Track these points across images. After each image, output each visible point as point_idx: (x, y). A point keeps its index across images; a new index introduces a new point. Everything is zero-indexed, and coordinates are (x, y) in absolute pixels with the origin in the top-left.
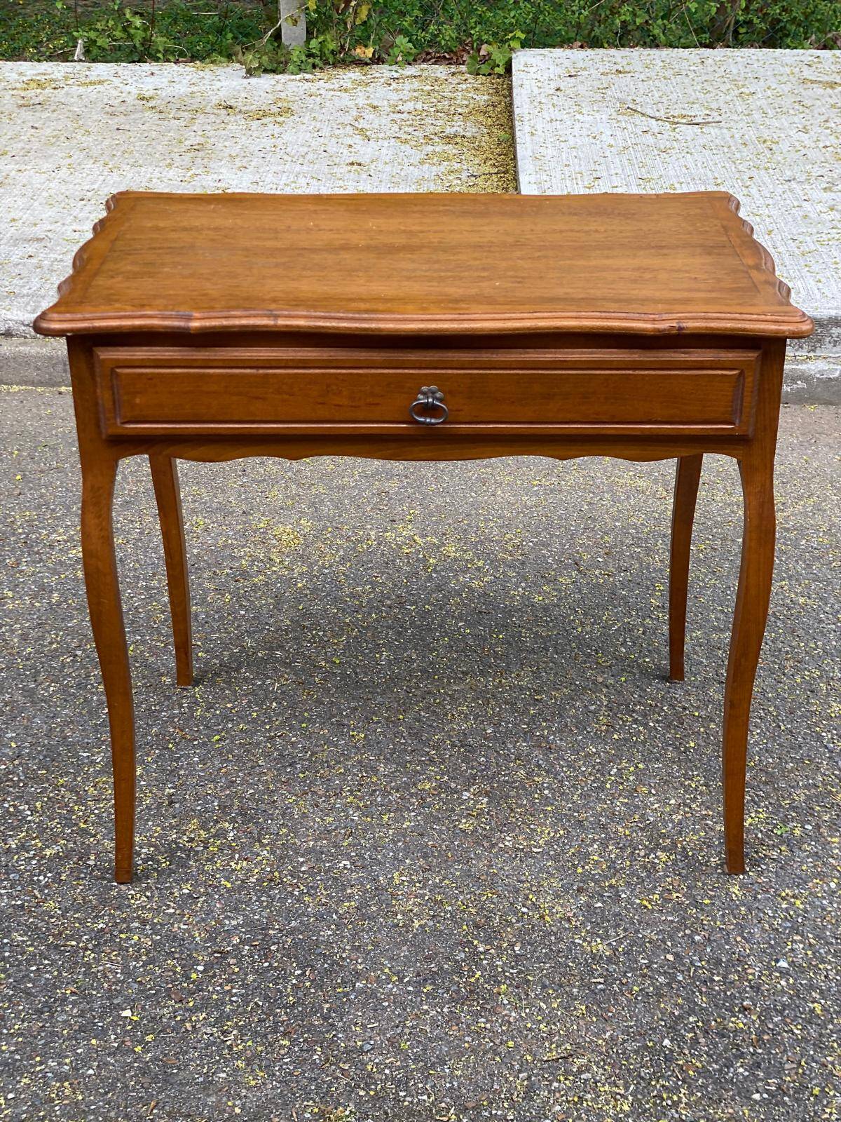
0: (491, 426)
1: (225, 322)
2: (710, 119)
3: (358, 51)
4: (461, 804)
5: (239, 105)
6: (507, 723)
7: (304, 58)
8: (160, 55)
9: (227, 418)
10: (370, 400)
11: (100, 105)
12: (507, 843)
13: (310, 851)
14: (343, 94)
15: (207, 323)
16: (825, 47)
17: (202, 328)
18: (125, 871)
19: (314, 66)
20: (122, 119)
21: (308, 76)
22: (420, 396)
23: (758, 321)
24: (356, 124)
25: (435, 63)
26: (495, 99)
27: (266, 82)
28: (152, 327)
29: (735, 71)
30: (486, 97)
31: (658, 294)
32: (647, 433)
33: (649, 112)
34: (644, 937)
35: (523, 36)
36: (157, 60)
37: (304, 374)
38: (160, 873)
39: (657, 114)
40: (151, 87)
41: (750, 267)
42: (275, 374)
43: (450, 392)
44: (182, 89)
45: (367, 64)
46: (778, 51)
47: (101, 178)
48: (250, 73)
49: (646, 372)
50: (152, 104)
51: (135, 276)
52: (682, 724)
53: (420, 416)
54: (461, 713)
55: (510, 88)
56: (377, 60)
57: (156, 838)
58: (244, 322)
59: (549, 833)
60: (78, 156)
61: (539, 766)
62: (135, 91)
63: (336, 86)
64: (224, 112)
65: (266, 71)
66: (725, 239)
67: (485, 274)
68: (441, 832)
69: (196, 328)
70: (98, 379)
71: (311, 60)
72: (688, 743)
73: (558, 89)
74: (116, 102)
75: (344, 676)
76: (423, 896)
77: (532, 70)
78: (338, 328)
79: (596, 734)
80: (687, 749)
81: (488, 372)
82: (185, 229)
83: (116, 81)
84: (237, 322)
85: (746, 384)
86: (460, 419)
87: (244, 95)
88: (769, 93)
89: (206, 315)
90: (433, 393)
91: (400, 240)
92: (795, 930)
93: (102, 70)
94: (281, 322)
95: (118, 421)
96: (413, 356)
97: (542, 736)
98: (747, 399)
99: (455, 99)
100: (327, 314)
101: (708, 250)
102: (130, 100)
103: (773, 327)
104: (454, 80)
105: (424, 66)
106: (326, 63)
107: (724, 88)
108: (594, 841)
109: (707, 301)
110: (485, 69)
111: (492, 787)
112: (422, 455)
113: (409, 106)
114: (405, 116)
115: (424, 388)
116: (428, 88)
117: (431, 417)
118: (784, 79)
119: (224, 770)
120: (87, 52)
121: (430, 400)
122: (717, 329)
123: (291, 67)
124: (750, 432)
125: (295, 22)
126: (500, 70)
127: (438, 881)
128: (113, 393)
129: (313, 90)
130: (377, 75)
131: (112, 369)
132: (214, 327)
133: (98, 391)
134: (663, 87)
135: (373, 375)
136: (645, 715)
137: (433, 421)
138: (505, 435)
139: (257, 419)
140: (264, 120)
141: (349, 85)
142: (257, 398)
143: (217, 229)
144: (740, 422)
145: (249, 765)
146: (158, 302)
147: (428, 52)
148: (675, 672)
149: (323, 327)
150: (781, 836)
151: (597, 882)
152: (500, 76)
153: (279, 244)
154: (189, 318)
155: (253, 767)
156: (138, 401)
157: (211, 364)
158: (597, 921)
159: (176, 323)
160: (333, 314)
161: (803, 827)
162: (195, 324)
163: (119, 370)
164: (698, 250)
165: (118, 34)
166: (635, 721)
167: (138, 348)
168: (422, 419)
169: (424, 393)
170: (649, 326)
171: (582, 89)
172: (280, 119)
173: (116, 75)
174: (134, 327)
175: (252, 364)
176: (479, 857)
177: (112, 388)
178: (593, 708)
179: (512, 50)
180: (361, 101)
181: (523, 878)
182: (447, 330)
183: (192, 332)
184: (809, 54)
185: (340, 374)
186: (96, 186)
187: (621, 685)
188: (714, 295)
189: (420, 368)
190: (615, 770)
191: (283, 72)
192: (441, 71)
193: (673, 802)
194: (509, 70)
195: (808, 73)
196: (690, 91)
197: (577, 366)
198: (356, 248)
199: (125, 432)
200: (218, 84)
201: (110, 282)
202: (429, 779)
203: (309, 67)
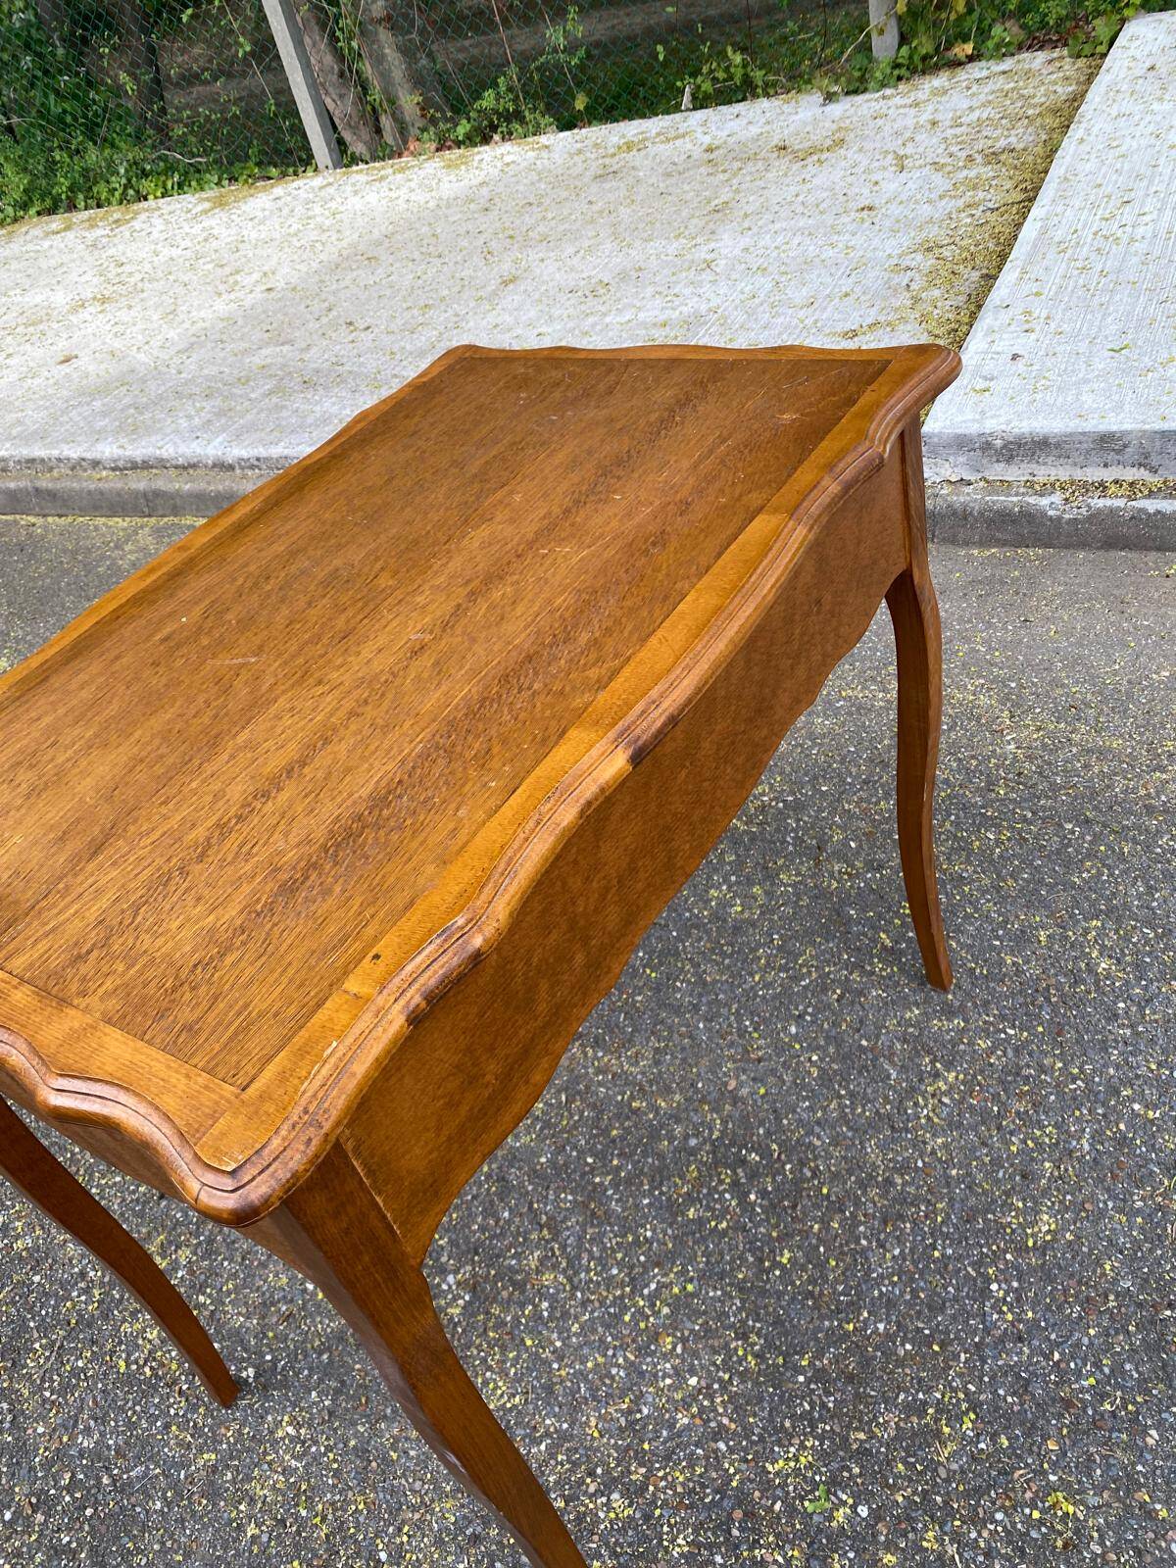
3: (957, 49)
5: (796, 143)
7: (889, 71)
11: (666, 164)
14: (911, 111)
19: (900, 78)
20: (674, 180)
21: (887, 92)
24: (901, 150)
25: (1038, 50)
40: (726, 133)
44: (754, 131)
45: (959, 65)
48: (830, 97)
52: (794, 1207)
56: (973, 57)
59: (502, 1395)
60: (604, 234)
62: (707, 142)
63: (911, 101)
64: (775, 155)
65: (848, 93)
71: (896, 72)
72: (782, 1251)
73: (1151, 68)
74: (682, 159)
77: (1135, 45)
79: (669, 1199)
80: (776, 1265)
83: (699, 131)
87: (808, 129)
99: (1033, 96)
102: (696, 153)
104: (1047, 70)
105: (1025, 55)
106: (914, 72)
108: (547, 1434)
110: (1088, 49)
113: (975, 115)
114: (962, 130)
116: (1011, 86)
120: (694, 97)
123: (872, 84)
125: (882, 32)
126: (1101, 48)
127: (323, 1449)
129: (883, 110)
130: (964, 77)
136: (753, 1176)
140: (808, 160)
141: (925, 96)
147: (1037, 36)
150: (811, 1516)
161: (854, 1507)
165: (721, 75)
166: (734, 1185)
172: (824, 156)
178: (693, 1142)
179: (1125, 19)
180: (925, 118)
187: (757, 1101)
190: (653, 1286)
191: (865, 91)
192: (1042, 58)
193: (693, 1381)
194: (1109, 46)
200: (792, 119)
203: (893, 81)
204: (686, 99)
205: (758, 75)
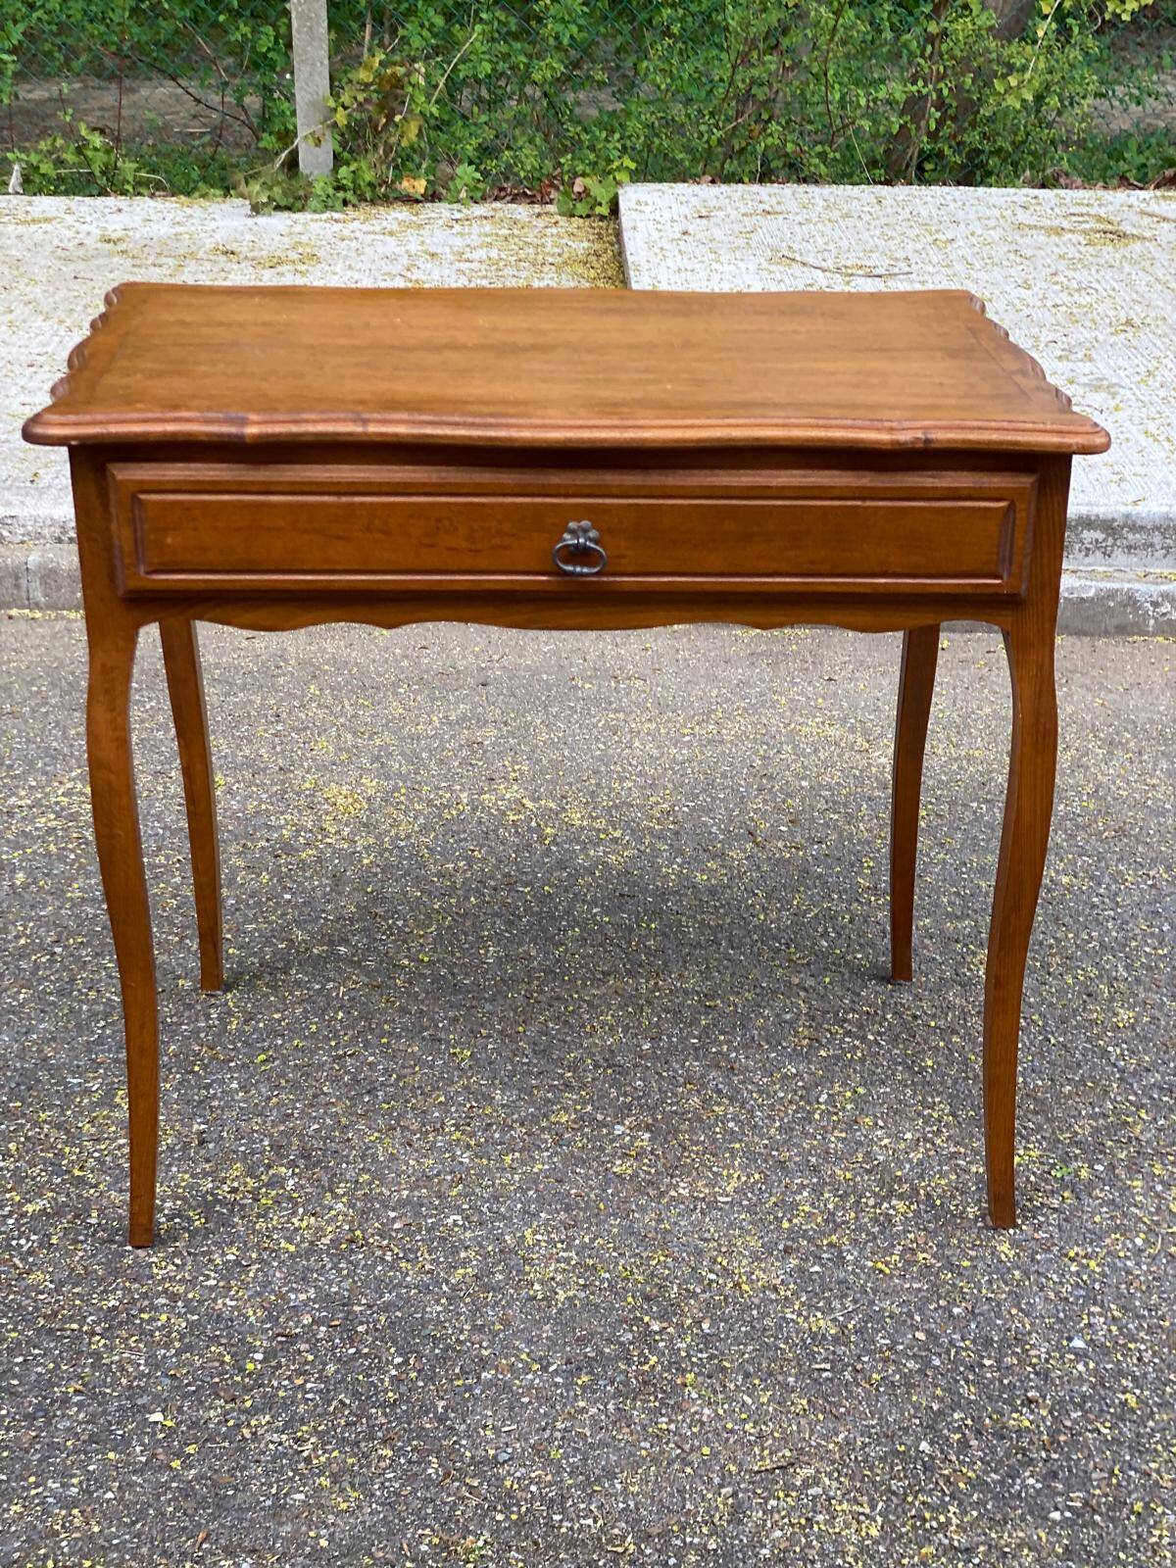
0: (665, 579)
1: (294, 429)
2: (896, 270)
3: (405, 184)
4: (612, 1141)
5: (244, 249)
6: (670, 1037)
7: (331, 191)
8: (129, 187)
9: (297, 566)
10: (497, 541)
11: (49, 249)
12: (681, 1191)
13: (403, 1203)
14: (388, 238)
15: (270, 429)
16: (1043, 186)
17: (260, 436)
18: (143, 1231)
19: (345, 203)
20: (81, 265)
21: (336, 215)
22: (566, 536)
23: (1035, 431)
24: (409, 274)
25: (513, 201)
26: (597, 246)
27: (280, 221)
28: (189, 434)
29: (924, 213)
30: (586, 244)
31: (892, 400)
32: (882, 590)
33: (811, 261)
34: (882, 1310)
35: (633, 166)
36: (124, 193)
37: (404, 503)
38: (193, 1234)
39: (824, 264)
40: (118, 227)
41: (1013, 372)
42: (362, 504)
43: (609, 531)
44: (163, 230)
45: (417, 201)
46: (981, 190)
47: (56, 339)
48: (256, 209)
49: (881, 503)
50: (122, 247)
51: (161, 374)
52: (914, 1037)
53: (567, 563)
54: (604, 1024)
55: (618, 234)
56: (433, 196)
57: (184, 1188)
58: (321, 428)
59: (739, 1178)
60: (20, 311)
61: (719, 1092)
62: (97, 232)
63: (378, 229)
64: (223, 258)
65: (278, 208)
66: (973, 341)
67: (651, 376)
68: (587, 1178)
69: (253, 436)
70: (113, 510)
71: (341, 195)
72: (923, 1060)
73: (685, 233)
74: (71, 245)
75: (437, 978)
76: (567, 1260)
77: (648, 209)
78: (453, 437)
79: (794, 1050)
80: (923, 1069)
81: (661, 501)
82: (221, 324)
83: (70, 220)
84: (311, 428)
85: (1018, 522)
86: (622, 569)
87: (248, 237)
88: (973, 240)
89: (267, 417)
90: (585, 531)
91: (525, 339)
92: (1092, 1298)
93: (46, 204)
94: (372, 429)
95: (142, 569)
96: (556, 479)
97: (719, 1053)
98: (1019, 542)
99: (543, 245)
100: (436, 419)
101: (952, 354)
102: (90, 242)
103: (1055, 439)
104: (540, 223)
105: (497, 205)
106: (362, 199)
107: (911, 233)
108: (803, 1187)
109: (962, 408)
110: (581, 208)
111: (655, 1120)
112: (568, 622)
113: (482, 253)
114: (475, 266)
115: (572, 525)
116: (505, 232)
117: (583, 564)
118: (992, 223)
119: (274, 1100)
120: (26, 181)
121: (581, 540)
122: (979, 442)
123: (313, 203)
124: (1023, 589)
125: (318, 142)
126: (604, 210)
127: (587, 1240)
128: (135, 531)
129: (346, 233)
130: (434, 215)
131: (134, 497)
132: (280, 435)
133: (114, 526)
134: (828, 232)
135: (501, 505)
136: (861, 1027)
137: (585, 570)
138: (683, 593)
139: (339, 567)
140: (280, 269)
141: (395, 227)
142: (339, 538)
143: (265, 324)
144: (1010, 575)
145: (310, 1093)
146: (196, 403)
147: (504, 187)
148: (900, 969)
149: (432, 436)
150: (1062, 1179)
151: (810, 1240)
152: (602, 218)
153: (357, 342)
154: (244, 422)
155: (315, 1096)
156: (169, 540)
157: (273, 488)
158: (815, 1291)
159: (225, 429)
160: (445, 418)
161: (1091, 1167)
162: (252, 430)
163: (142, 497)
164: (938, 354)
165: (70, 157)
166: (848, 1033)
167: (170, 465)
168: (570, 568)
169: (573, 532)
170: (884, 437)
171: (718, 233)
172: (303, 268)
173: (69, 211)
174: (165, 434)
175: (332, 489)
176: (643, 1210)
177: (133, 521)
178: (788, 1017)
179: (619, 183)
180: (413, 247)
181: (707, 1235)
182: (605, 440)
183: (248, 440)
184: (1023, 194)
185: (456, 504)
186: (49, 349)
187: (825, 988)
188: (969, 402)
189: (567, 496)
190: (826, 1097)
191: (302, 209)
192: (522, 211)
193: (908, 1136)
194: (615, 210)
195: (1023, 216)
196: (865, 236)
197: (782, 494)
198: (465, 347)
199: (149, 586)
200: (214, 224)
201: (125, 381)
202: (566, 1110)
203: (338, 204)
204: (15, 180)
205: (128, 167)
